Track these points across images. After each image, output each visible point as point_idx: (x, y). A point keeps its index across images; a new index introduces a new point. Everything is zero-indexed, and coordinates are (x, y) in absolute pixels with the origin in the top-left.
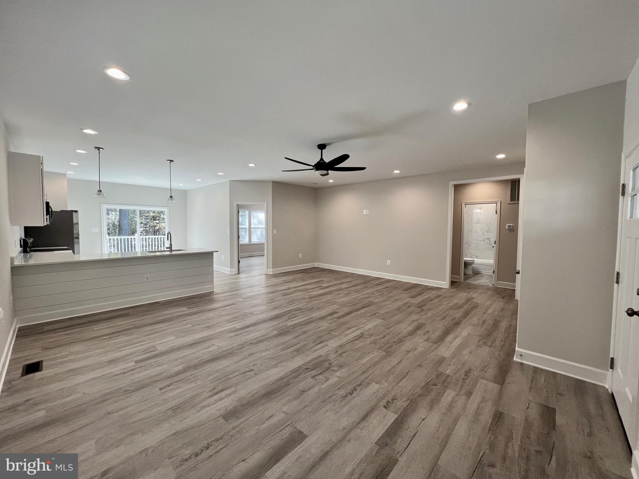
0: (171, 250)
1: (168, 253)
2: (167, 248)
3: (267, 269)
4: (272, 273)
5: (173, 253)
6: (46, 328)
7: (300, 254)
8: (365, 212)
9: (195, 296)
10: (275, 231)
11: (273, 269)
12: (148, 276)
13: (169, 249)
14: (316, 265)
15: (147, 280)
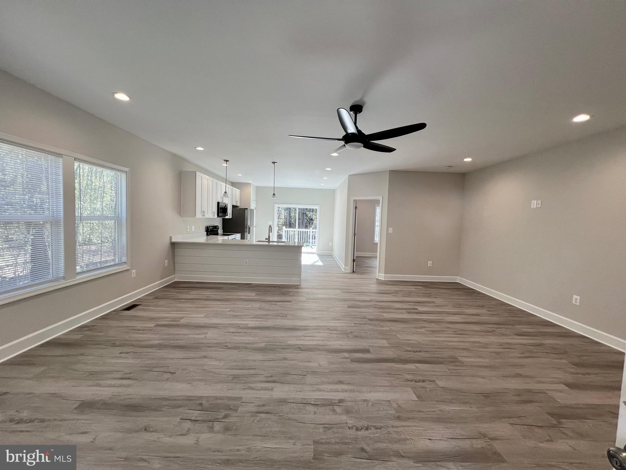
0: (269, 242)
1: (267, 243)
2: (266, 239)
3: (379, 273)
4: (383, 279)
5: (271, 243)
6: (181, 285)
7: (429, 262)
8: (534, 204)
9: (279, 285)
10: (391, 230)
11: (385, 275)
12: (247, 260)
13: (268, 240)
14: (458, 279)
15: (246, 264)
